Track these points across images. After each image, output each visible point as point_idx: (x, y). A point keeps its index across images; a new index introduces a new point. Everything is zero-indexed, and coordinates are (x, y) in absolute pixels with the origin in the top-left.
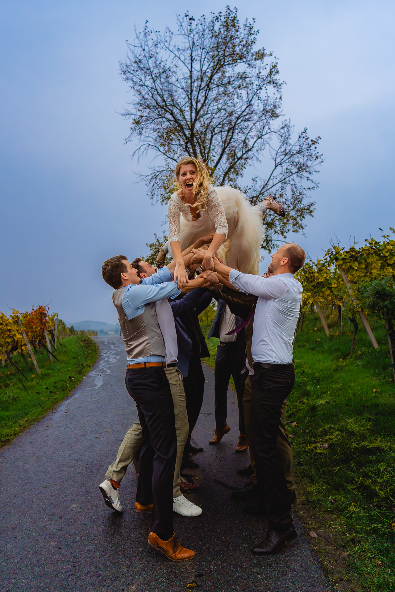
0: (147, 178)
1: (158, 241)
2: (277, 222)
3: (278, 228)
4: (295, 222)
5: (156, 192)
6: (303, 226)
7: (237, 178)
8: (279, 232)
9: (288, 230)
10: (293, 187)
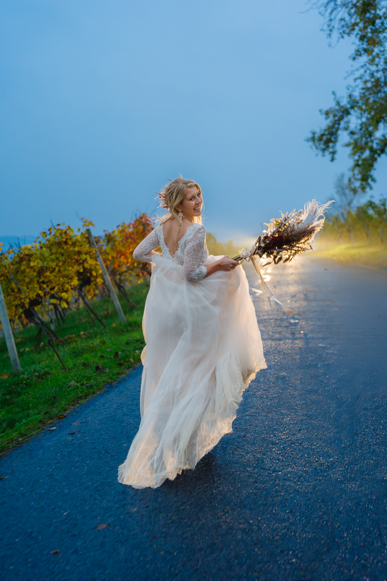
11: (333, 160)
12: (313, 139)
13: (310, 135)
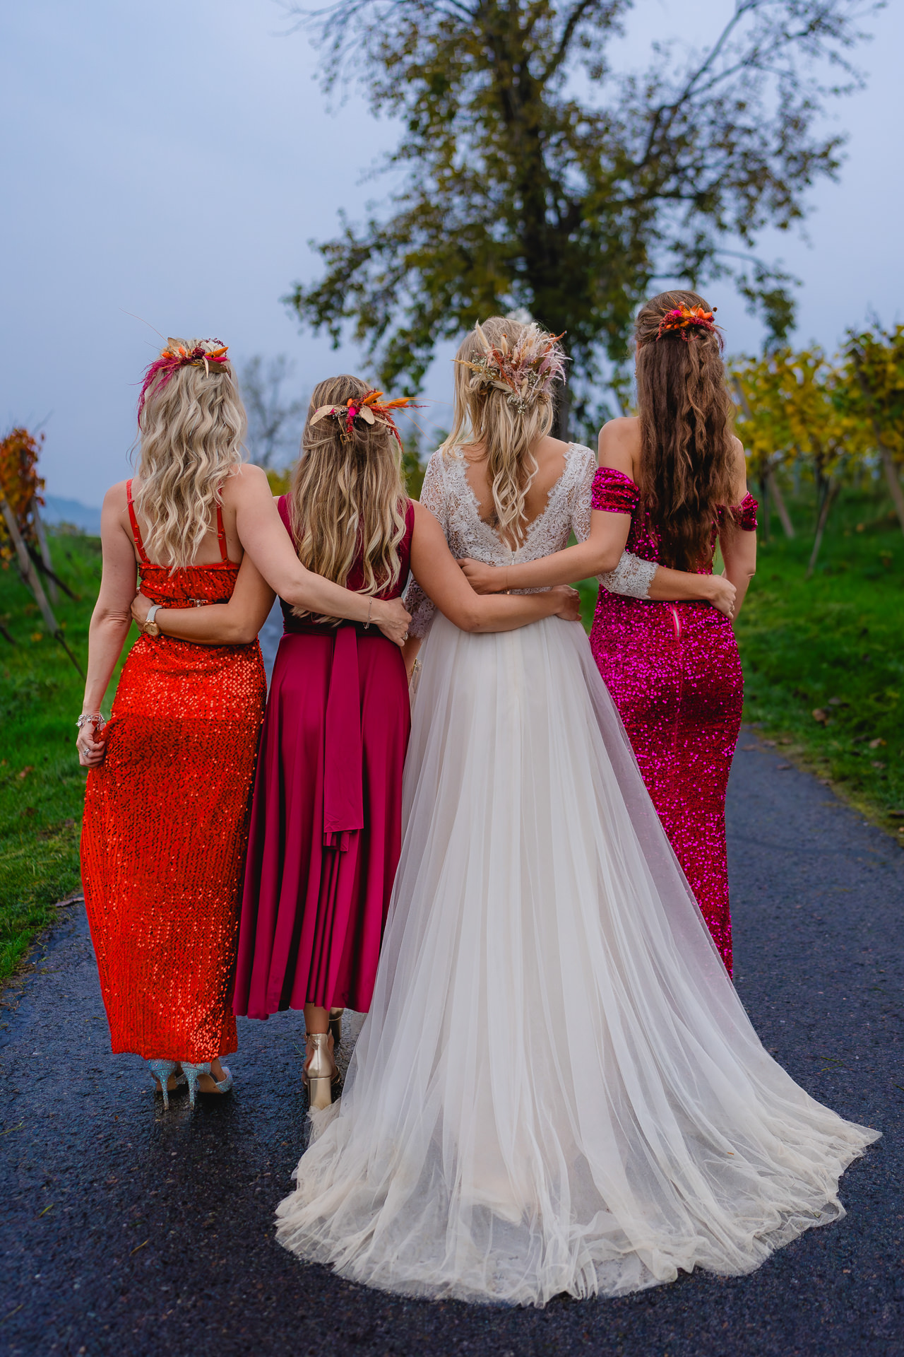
0: (316, 19)
1: (349, 234)
2: (728, 196)
3: (729, 217)
4: (780, 197)
5: (342, 71)
6: (804, 208)
7: (606, 38)
8: (735, 227)
9: (762, 222)
10: (787, 82)
11: (336, 346)
12: (297, 300)
13: (291, 291)
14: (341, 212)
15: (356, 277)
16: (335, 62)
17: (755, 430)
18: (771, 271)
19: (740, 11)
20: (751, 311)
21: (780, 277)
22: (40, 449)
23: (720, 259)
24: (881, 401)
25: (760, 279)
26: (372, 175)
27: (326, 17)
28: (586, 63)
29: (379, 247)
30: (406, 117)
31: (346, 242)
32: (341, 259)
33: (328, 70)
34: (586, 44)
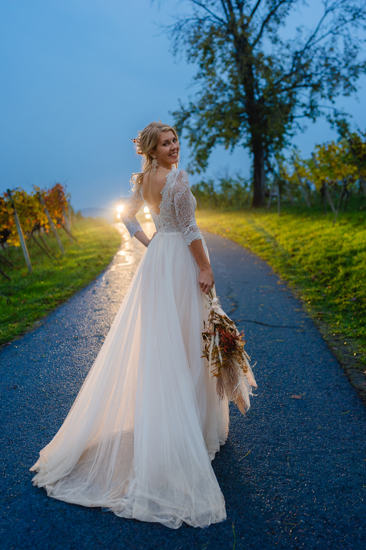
0: (169, 29)
1: (182, 108)
2: (325, 84)
3: (326, 92)
5: (179, 47)
6: (357, 87)
7: (278, 27)
8: (327, 96)
9: (338, 94)
10: (347, 38)
14: (179, 100)
15: (185, 123)
16: (176, 44)
17: (320, 173)
18: (340, 112)
19: (327, 12)
20: (332, 128)
21: (343, 114)
22: (65, 190)
23: (319, 109)
24: (360, 159)
25: (336, 115)
26: (191, 85)
27: (173, 28)
28: (270, 37)
29: (193, 112)
30: (199, 63)
31: (181, 111)
32: (180, 117)
33: (175, 47)
34: (270, 30)
